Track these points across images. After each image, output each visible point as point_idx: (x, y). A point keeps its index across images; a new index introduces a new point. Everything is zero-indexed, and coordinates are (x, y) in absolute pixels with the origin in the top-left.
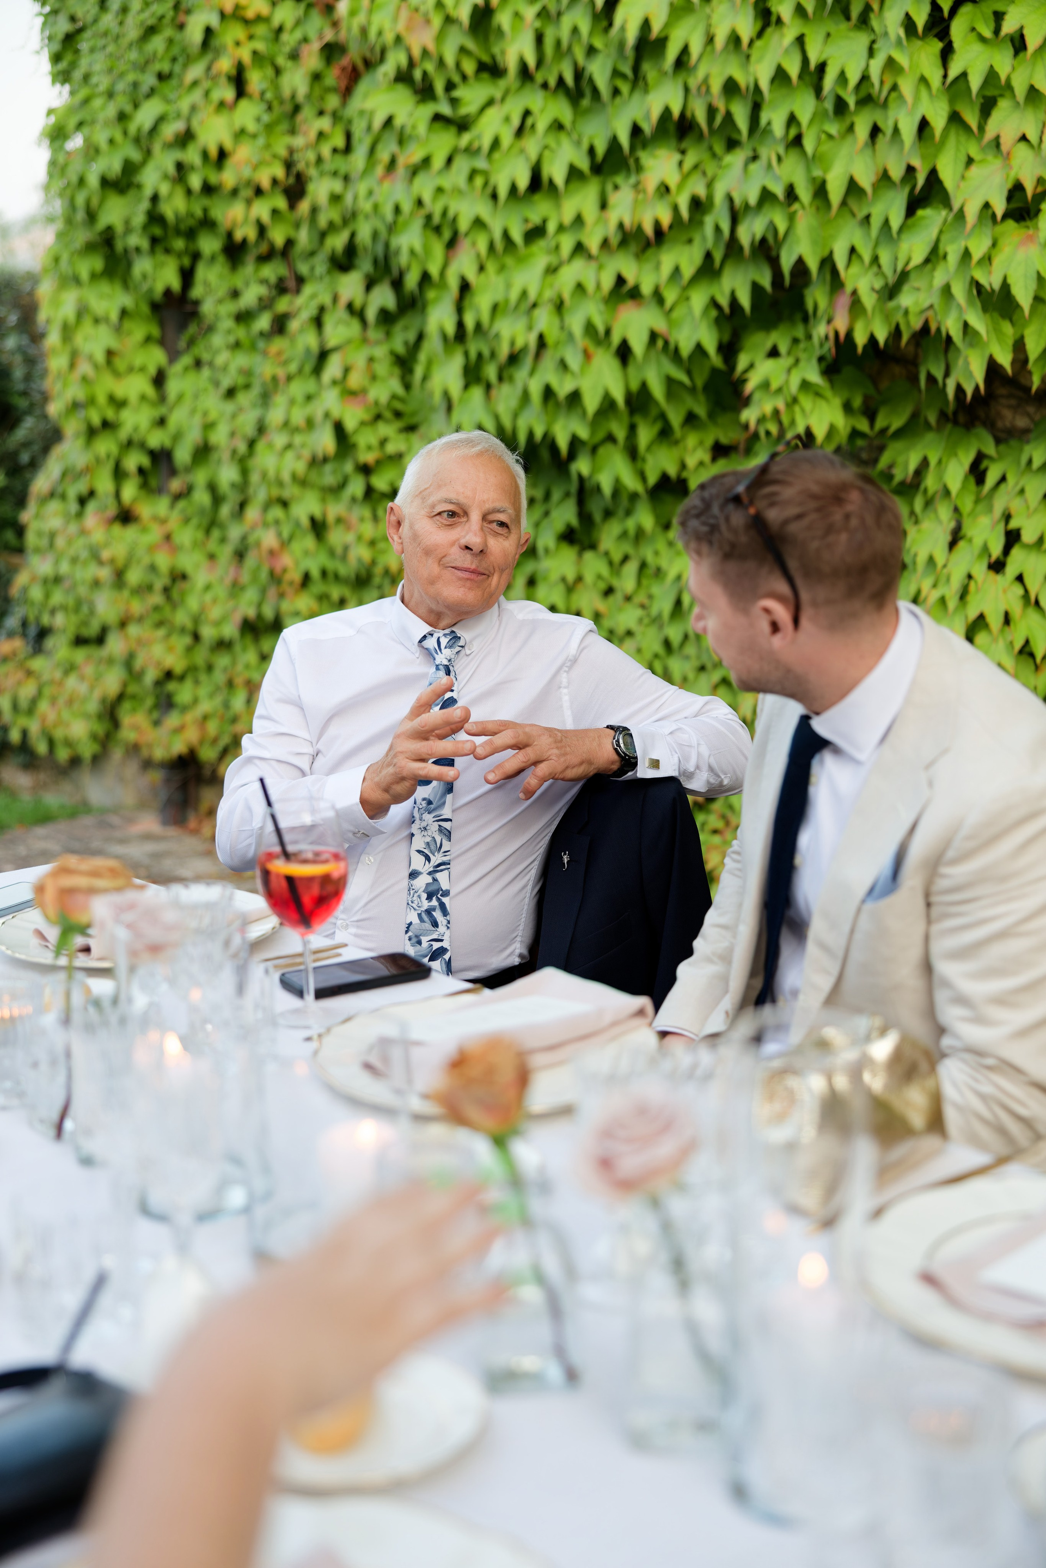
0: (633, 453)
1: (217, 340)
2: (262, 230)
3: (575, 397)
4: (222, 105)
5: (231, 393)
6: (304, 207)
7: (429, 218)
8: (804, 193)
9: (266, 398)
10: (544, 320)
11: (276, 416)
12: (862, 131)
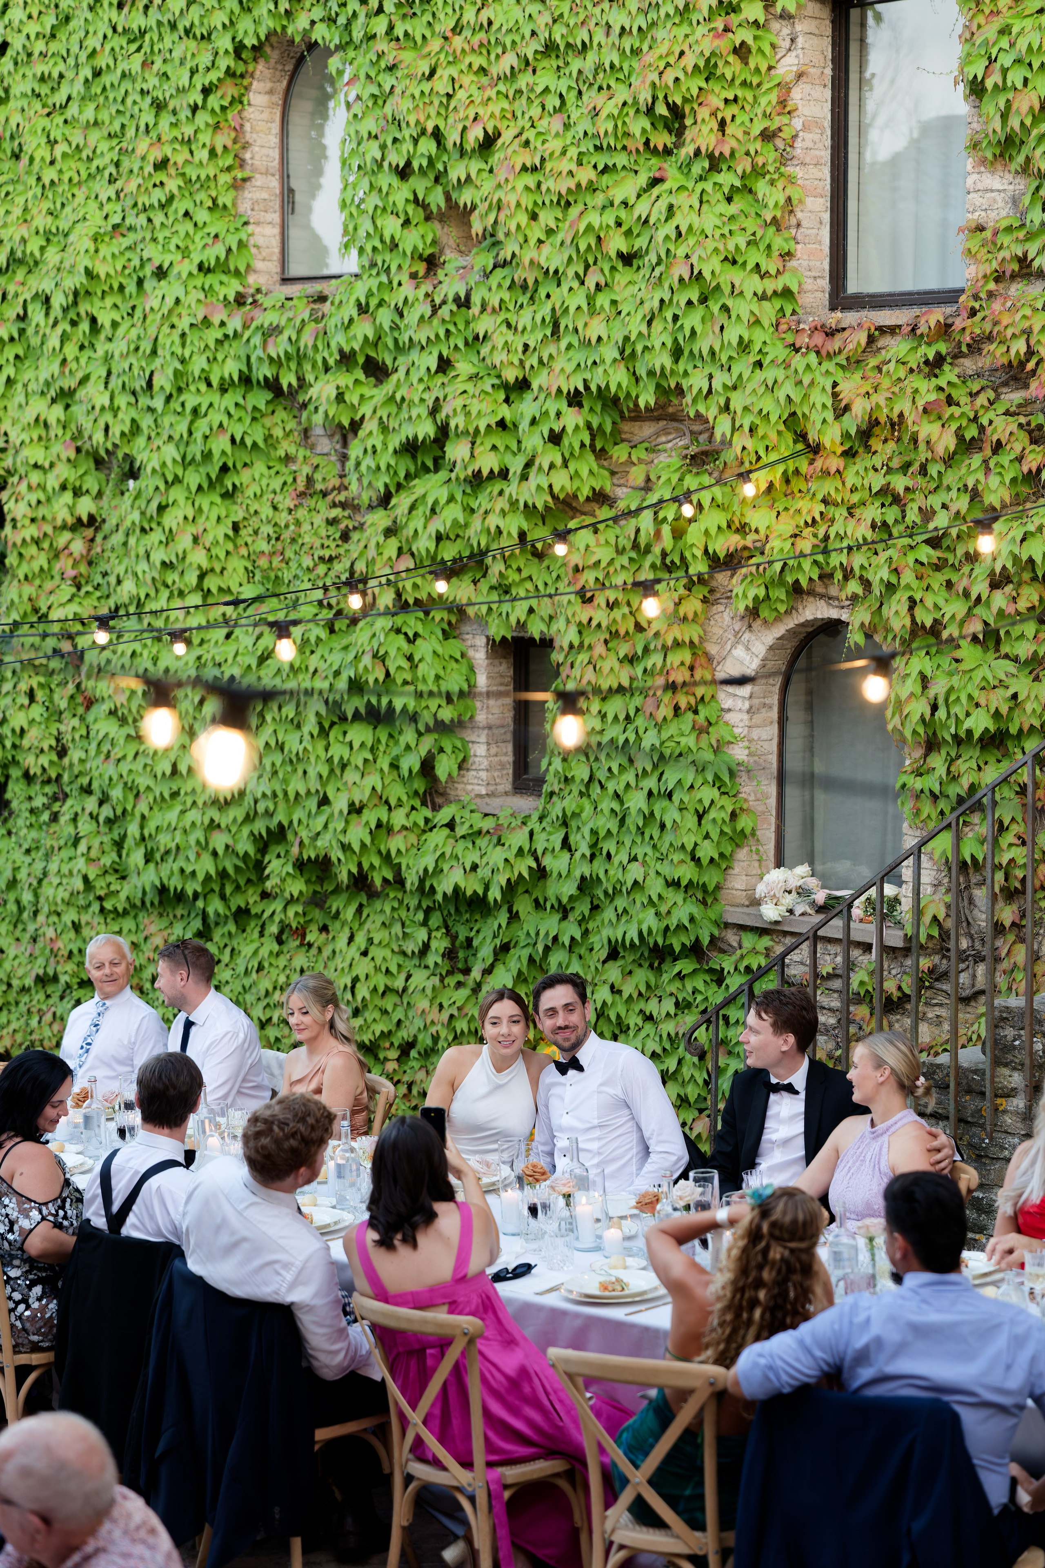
0: (223, 897)
1: (20, 822)
2: (44, 769)
3: (193, 873)
4: (22, 706)
5: (28, 851)
6: (66, 761)
7: (126, 784)
8: (280, 795)
9: (47, 857)
10: (178, 837)
11: (53, 867)
12: (300, 772)
